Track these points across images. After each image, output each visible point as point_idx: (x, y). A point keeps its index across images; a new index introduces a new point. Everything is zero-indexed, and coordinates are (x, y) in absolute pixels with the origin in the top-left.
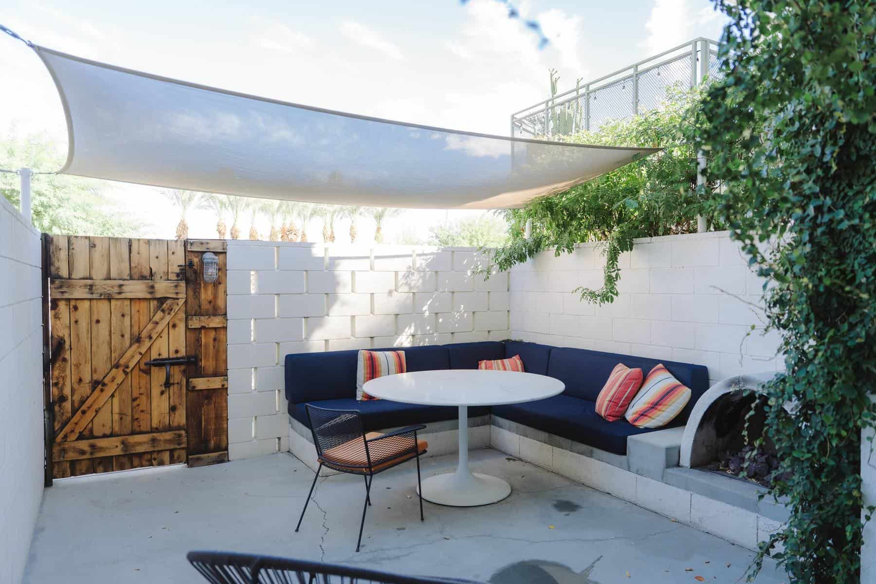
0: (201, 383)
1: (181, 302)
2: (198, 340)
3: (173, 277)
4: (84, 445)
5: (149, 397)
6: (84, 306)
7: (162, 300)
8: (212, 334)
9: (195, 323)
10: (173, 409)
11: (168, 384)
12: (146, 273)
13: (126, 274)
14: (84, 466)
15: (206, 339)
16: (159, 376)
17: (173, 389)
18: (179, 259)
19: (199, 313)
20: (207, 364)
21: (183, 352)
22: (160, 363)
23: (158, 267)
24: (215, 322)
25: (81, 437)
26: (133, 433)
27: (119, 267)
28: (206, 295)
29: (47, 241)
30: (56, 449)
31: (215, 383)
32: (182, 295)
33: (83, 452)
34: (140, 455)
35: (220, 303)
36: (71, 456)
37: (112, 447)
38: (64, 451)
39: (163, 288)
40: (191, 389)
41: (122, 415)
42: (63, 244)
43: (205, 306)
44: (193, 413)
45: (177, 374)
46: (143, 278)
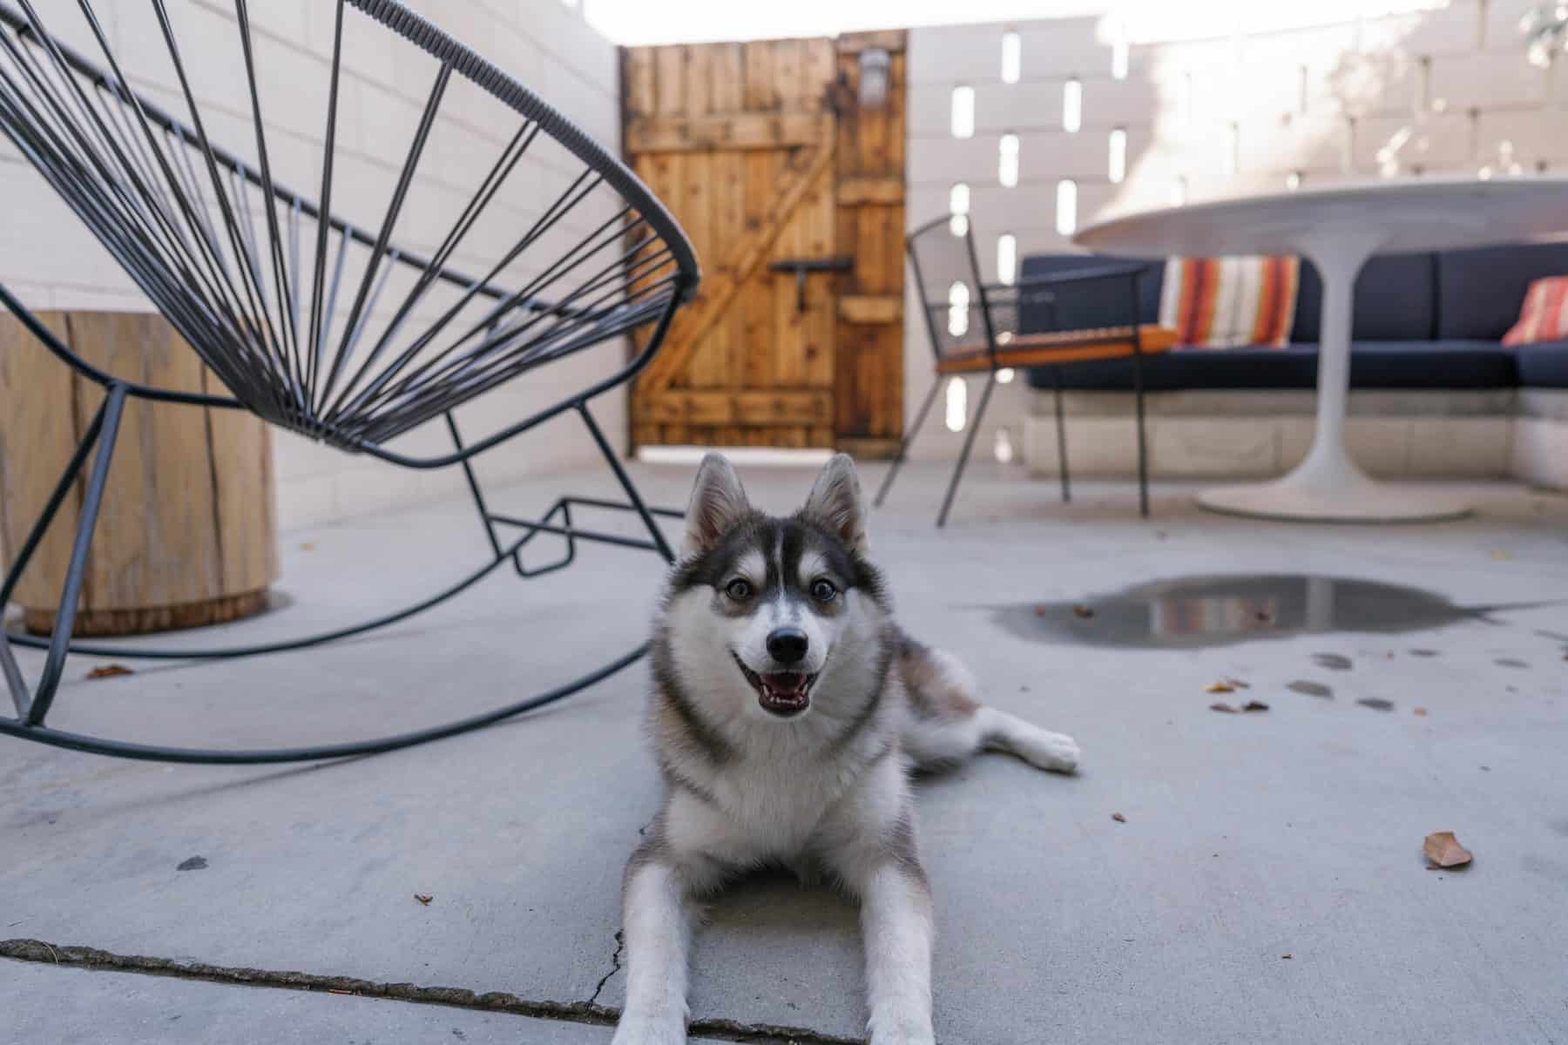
0: (858, 309)
1: (825, 152)
2: (854, 227)
3: (813, 105)
4: (675, 399)
5: (773, 328)
6: (675, 163)
7: (793, 150)
8: (880, 216)
9: (850, 193)
10: (811, 353)
11: (803, 306)
12: (768, 99)
13: (736, 101)
14: (676, 433)
15: (870, 224)
16: (787, 290)
17: (812, 318)
18: (824, 70)
19: (858, 173)
20: (870, 271)
21: (828, 250)
22: (788, 268)
23: (787, 87)
24: (885, 191)
25: (673, 385)
26: (749, 387)
27: (727, 91)
28: (870, 137)
29: (624, 55)
30: (639, 401)
31: (881, 310)
32: (828, 140)
33: (673, 411)
34: (758, 428)
35: (895, 154)
36: (660, 415)
37: (715, 409)
38: (649, 406)
39: (795, 126)
40: (842, 320)
41: (731, 357)
42: (645, 58)
43: (868, 158)
44: (846, 364)
45: (818, 288)
46: (762, 108)
